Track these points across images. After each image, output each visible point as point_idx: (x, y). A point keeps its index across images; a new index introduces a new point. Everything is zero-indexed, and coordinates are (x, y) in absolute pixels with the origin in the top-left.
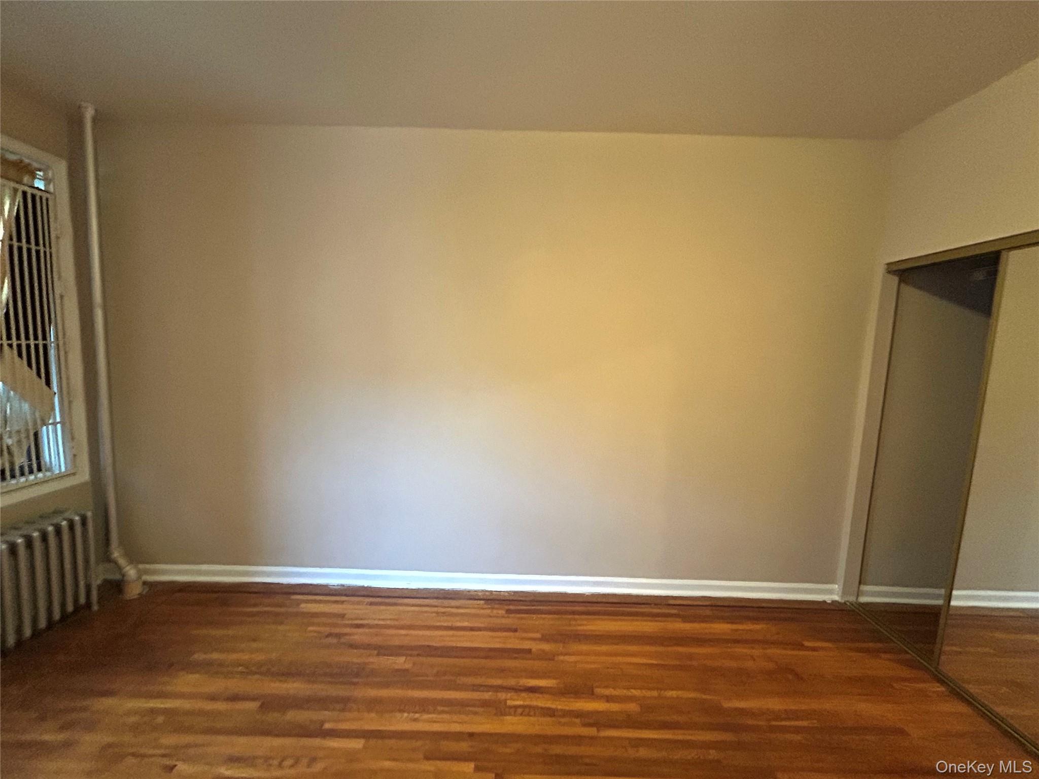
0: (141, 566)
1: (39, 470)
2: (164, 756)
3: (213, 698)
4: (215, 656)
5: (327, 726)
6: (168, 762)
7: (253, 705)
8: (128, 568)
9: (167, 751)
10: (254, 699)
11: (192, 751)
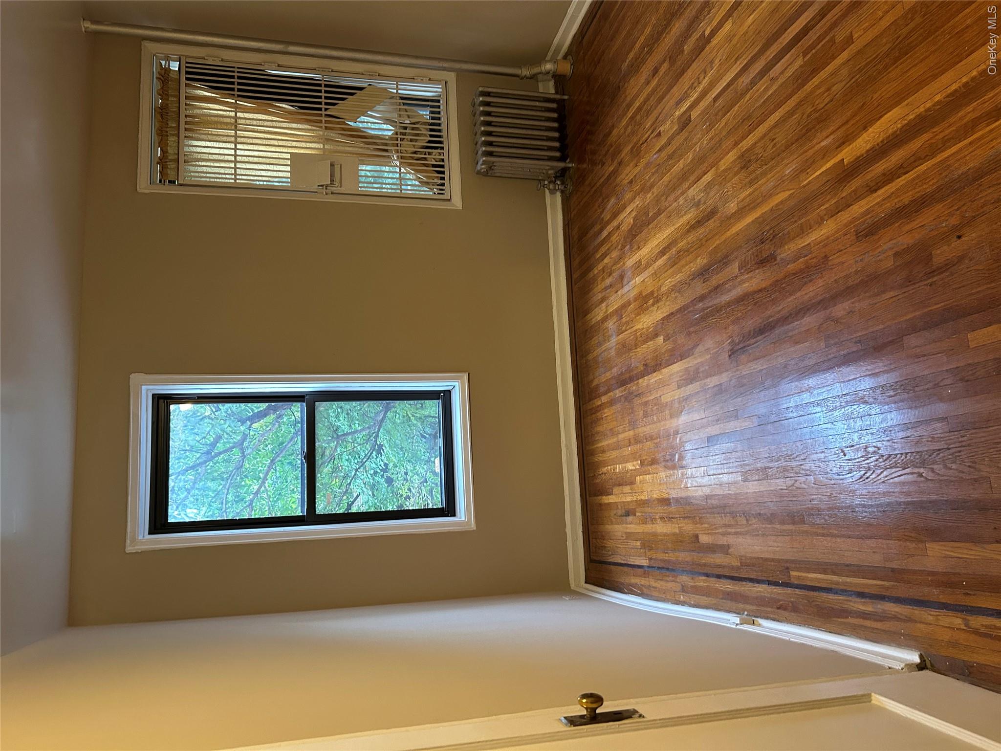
0: (548, 58)
1: (438, 101)
2: (652, 132)
3: (648, 83)
4: (631, 55)
5: (707, 33)
6: (655, 133)
7: (666, 66)
8: (543, 68)
9: (652, 129)
10: (664, 61)
11: (660, 118)
